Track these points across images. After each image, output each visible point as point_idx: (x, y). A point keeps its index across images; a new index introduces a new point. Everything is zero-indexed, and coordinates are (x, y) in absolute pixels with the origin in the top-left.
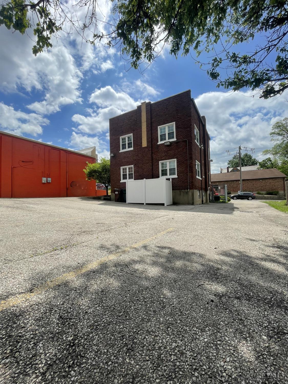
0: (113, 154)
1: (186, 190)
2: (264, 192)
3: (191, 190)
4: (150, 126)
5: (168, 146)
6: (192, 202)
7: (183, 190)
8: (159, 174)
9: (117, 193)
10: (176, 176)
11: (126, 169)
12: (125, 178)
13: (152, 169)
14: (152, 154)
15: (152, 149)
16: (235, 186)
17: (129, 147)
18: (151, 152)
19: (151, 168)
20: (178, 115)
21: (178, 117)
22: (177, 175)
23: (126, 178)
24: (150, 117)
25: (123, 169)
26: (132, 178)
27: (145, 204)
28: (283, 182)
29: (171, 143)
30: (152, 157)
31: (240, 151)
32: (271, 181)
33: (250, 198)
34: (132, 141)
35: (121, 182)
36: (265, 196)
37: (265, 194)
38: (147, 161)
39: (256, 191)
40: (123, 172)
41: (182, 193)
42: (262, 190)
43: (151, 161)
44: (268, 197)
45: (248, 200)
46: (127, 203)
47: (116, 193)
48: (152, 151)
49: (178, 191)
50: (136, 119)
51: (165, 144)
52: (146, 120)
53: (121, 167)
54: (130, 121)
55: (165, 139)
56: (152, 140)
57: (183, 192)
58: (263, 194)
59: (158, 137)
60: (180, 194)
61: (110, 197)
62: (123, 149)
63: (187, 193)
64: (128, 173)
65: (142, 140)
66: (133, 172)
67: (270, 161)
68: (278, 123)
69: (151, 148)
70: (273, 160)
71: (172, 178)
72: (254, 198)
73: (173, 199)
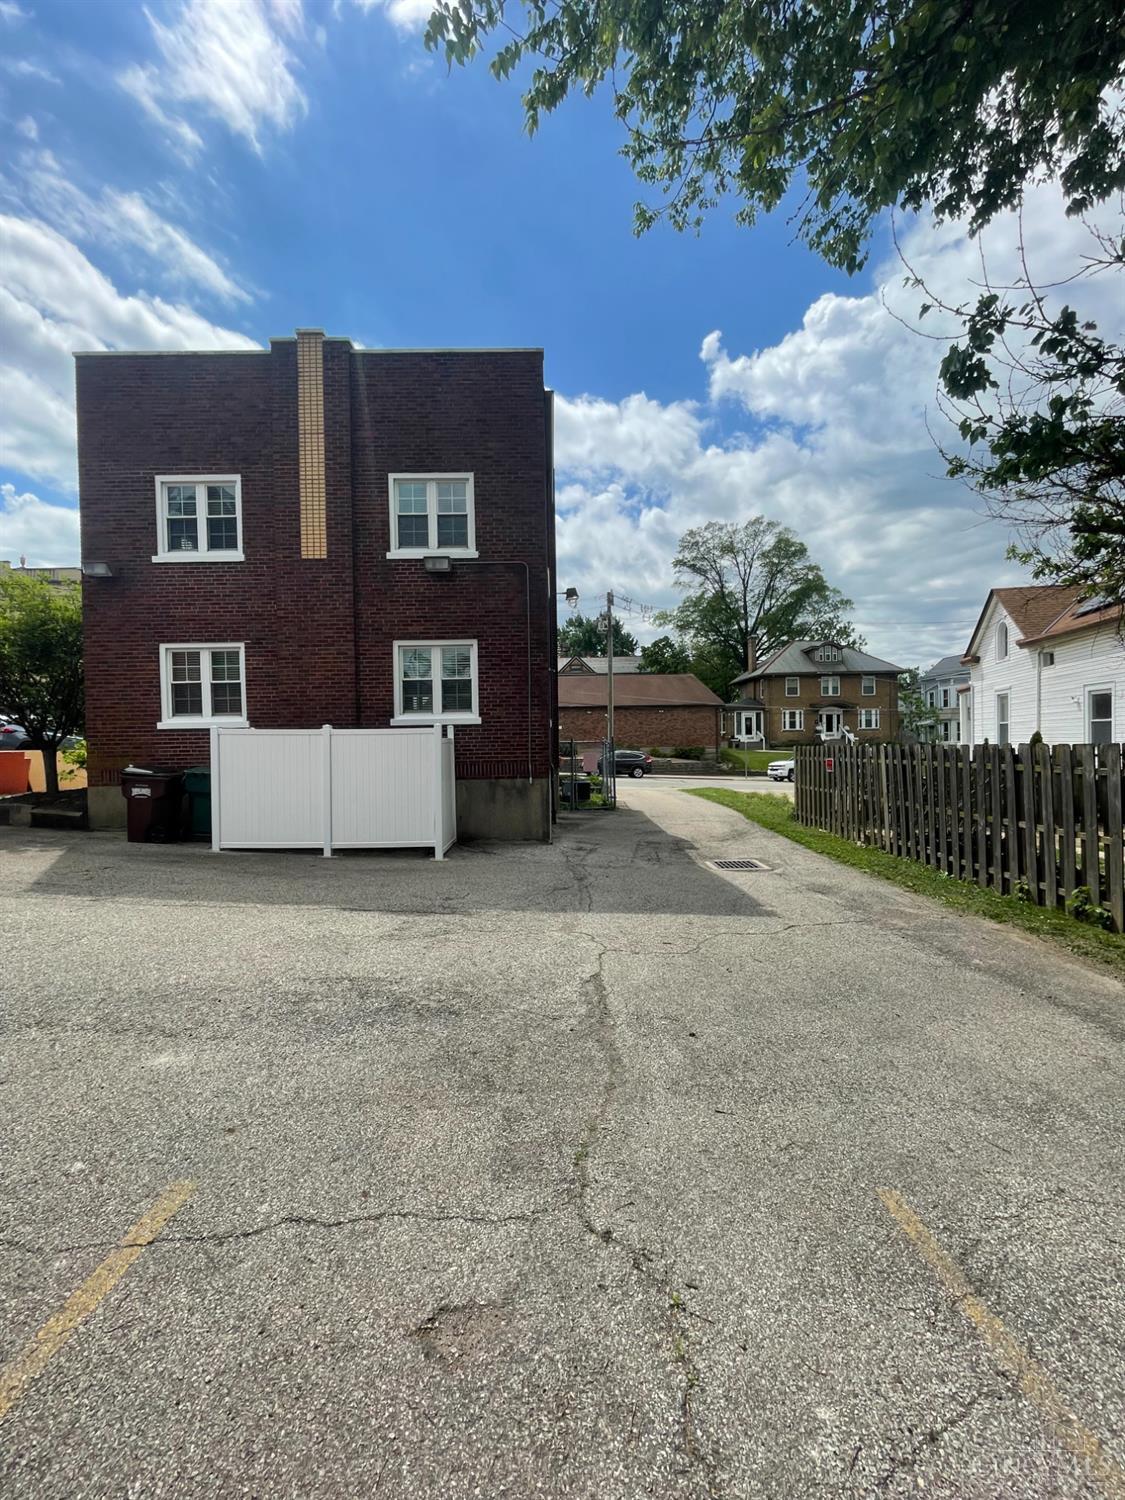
0: (110, 567)
1: (519, 781)
2: (668, 750)
3: (538, 781)
4: (345, 459)
5: (439, 575)
6: (541, 832)
7: (507, 782)
8: (392, 704)
9: (147, 792)
10: (472, 717)
11: (195, 657)
12: (187, 701)
13: (357, 673)
14: (356, 601)
15: (355, 578)
16: (588, 725)
17: (214, 544)
18: (349, 588)
19: (351, 669)
20: (490, 445)
21: (490, 453)
22: (480, 715)
23: (196, 709)
24: (348, 415)
25: (177, 658)
26: (236, 710)
27: (327, 854)
28: (714, 718)
29: (456, 563)
30: (356, 616)
31: (609, 608)
32: (686, 714)
33: (638, 772)
34: (239, 514)
35: (160, 726)
36: (675, 761)
37: (672, 757)
38: (330, 633)
39: (649, 744)
40: (177, 674)
41: (500, 794)
42: (663, 744)
43: (351, 636)
44: (680, 765)
45: (632, 776)
46: (215, 848)
47: (136, 791)
48: (355, 586)
49: (482, 785)
50: (262, 406)
51: (429, 566)
52: (326, 426)
53: (163, 647)
54: (226, 403)
55: (423, 542)
56: (355, 530)
57: (505, 788)
58: (665, 756)
59: (386, 524)
60: (493, 799)
61: (84, 809)
62: (174, 545)
63: (523, 793)
64: (206, 680)
65: (298, 519)
66: (243, 680)
67: (671, 646)
68: (692, 533)
69: (348, 573)
70: (676, 645)
71: (455, 726)
72: (647, 770)
73: (459, 818)
